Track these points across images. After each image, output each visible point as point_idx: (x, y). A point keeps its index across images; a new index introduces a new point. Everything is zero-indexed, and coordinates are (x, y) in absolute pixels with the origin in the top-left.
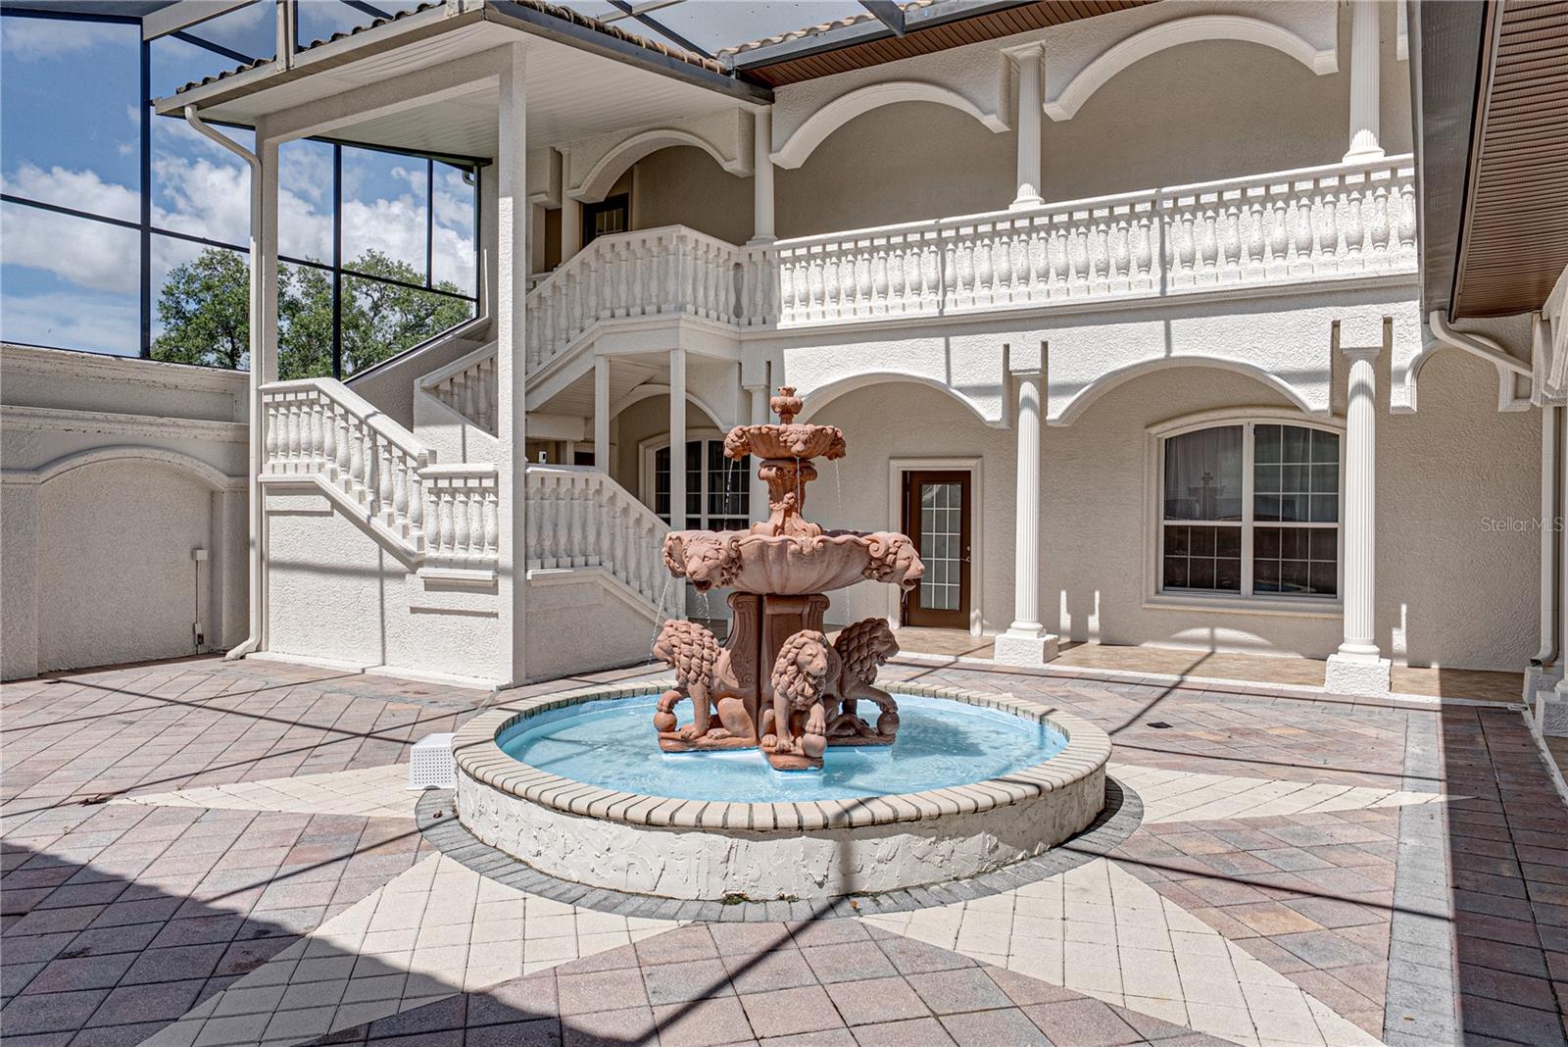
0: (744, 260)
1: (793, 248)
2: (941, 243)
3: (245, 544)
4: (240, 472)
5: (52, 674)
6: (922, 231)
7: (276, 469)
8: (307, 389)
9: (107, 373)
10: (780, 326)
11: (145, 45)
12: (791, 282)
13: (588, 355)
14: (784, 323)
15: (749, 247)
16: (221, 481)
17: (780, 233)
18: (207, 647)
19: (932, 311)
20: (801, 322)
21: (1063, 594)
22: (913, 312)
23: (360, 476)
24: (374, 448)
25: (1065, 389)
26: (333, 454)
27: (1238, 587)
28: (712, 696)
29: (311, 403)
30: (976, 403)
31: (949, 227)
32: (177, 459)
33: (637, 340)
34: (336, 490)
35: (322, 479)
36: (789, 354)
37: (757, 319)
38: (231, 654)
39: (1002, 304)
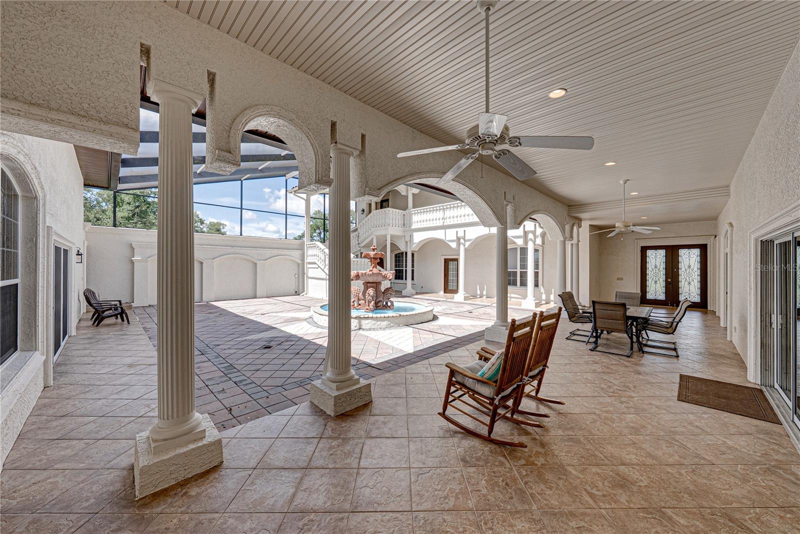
0: (405, 214)
1: (415, 211)
2: (444, 209)
3: (304, 274)
4: (303, 260)
5: (269, 297)
6: (440, 207)
7: (309, 260)
8: (314, 244)
9: (279, 242)
10: (412, 228)
11: (286, 180)
12: (415, 218)
13: (372, 235)
14: (413, 227)
15: (407, 211)
16: (300, 262)
17: (414, 208)
18: (297, 293)
19: (442, 224)
20: (416, 227)
21: (478, 286)
22: (438, 224)
23: (322, 261)
24: (325, 256)
25: (469, 240)
26: (318, 257)
27: (516, 285)
28: (359, 300)
29: (315, 247)
30: (450, 244)
31: (445, 206)
32: (292, 258)
33: (381, 232)
34: (318, 263)
35: (316, 262)
36: (414, 234)
37: (408, 227)
38: (301, 295)
39: (456, 222)
